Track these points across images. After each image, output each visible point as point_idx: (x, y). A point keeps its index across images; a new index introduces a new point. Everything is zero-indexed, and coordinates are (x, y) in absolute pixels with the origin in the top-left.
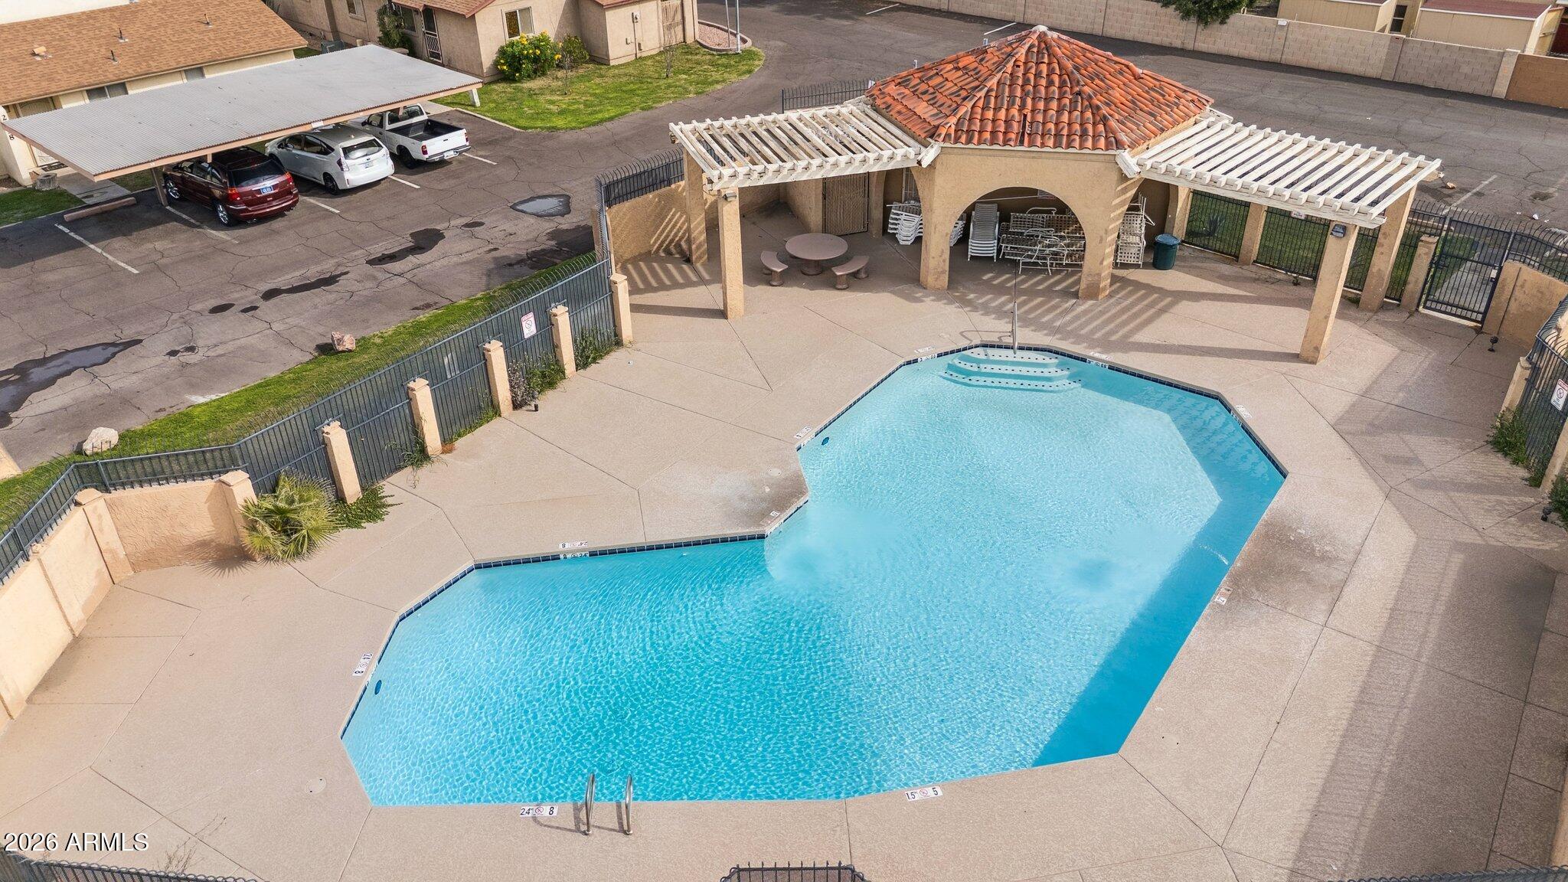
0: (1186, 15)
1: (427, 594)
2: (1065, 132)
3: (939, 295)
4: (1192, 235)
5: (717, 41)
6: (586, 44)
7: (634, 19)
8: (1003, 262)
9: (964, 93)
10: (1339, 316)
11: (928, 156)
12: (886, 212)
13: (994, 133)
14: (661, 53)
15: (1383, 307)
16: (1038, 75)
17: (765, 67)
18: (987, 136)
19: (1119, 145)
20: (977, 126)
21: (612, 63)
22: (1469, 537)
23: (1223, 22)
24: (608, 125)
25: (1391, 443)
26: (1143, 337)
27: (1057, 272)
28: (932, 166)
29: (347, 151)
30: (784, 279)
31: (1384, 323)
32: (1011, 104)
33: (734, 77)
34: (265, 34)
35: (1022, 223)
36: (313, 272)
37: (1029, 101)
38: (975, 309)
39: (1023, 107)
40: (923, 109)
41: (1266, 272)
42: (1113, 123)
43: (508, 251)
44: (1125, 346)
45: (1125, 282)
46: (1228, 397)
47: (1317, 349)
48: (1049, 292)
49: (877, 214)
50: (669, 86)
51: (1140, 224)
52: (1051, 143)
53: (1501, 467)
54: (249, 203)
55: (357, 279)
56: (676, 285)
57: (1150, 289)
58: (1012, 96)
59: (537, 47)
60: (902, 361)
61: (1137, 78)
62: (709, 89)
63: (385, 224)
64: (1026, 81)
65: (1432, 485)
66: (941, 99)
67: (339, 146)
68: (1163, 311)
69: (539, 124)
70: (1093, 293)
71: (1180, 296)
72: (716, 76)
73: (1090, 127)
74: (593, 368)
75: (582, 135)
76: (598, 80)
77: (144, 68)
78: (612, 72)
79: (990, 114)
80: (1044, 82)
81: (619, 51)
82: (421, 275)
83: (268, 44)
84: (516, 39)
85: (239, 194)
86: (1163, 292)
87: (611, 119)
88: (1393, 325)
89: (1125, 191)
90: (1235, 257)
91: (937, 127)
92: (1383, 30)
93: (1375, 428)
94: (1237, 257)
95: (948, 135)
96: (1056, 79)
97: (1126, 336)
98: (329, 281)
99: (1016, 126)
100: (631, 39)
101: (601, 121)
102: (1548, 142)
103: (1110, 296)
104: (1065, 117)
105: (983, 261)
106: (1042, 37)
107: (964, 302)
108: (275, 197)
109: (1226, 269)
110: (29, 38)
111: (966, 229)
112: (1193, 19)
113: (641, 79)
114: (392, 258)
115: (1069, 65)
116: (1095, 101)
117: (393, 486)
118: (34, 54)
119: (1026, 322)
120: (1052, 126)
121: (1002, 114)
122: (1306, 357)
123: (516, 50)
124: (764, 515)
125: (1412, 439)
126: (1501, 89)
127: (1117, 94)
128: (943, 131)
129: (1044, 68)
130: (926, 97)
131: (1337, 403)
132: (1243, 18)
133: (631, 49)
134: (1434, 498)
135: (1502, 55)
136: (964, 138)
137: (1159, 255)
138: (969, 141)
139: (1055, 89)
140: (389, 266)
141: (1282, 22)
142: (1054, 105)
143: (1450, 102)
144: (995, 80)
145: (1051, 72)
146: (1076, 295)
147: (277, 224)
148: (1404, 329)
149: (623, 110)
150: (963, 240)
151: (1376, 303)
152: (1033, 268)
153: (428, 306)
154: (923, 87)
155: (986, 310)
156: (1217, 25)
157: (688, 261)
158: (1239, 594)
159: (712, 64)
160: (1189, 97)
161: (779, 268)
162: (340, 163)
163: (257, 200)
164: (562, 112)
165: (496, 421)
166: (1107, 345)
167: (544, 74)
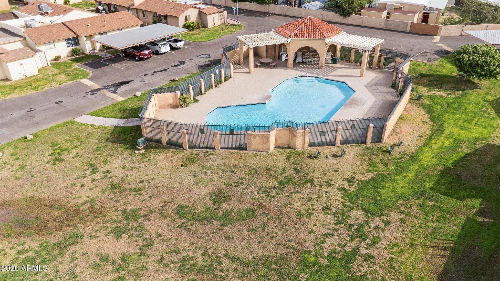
0: (341, 15)
1: (211, 111)
2: (315, 35)
3: (291, 69)
4: (341, 58)
5: (232, 22)
6: (202, 23)
7: (213, 17)
8: (304, 63)
9: (295, 29)
10: (366, 70)
11: (289, 40)
12: (279, 54)
13: (301, 36)
14: (219, 25)
15: (376, 69)
16: (309, 25)
17: (245, 28)
18: (300, 36)
19: (325, 38)
20: (298, 35)
21: (209, 28)
22: (385, 99)
23: (349, 17)
24: (213, 40)
25: (375, 88)
26: (331, 74)
27: (315, 65)
28: (290, 43)
29: (161, 45)
30: (260, 67)
31: (376, 71)
32: (304, 31)
33: (238, 30)
34: (134, 21)
35: (307, 55)
36: (161, 69)
37: (308, 30)
38: (299, 71)
39: (307, 31)
40: (287, 32)
41: (355, 64)
42: (324, 34)
43: (201, 64)
44: (327, 76)
45: (327, 66)
46: (346, 82)
47: (363, 74)
48: (313, 68)
49: (277, 55)
50: (223, 32)
51: (330, 55)
52: (312, 37)
53: (392, 90)
54: (144, 56)
55: (170, 69)
56: (238, 69)
57: (332, 67)
58: (304, 29)
59: (193, 24)
60: (286, 79)
61: (328, 26)
62: (233, 33)
63: (172, 60)
64: (307, 26)
65: (380, 93)
66: (290, 30)
67: (160, 44)
68: (335, 70)
69: (197, 40)
70: (321, 67)
71: (338, 68)
72: (234, 30)
73: (320, 34)
74: (227, 81)
75: (208, 42)
76: (206, 31)
77: (111, 29)
78: (209, 30)
79: (300, 32)
80: (310, 26)
81: (210, 25)
82: (184, 68)
83: (135, 23)
84: (187, 22)
85: (142, 54)
86: (335, 67)
87: (213, 39)
88: (378, 71)
89: (327, 47)
90: (349, 62)
91: (290, 35)
92: (384, 18)
93: (372, 86)
94: (349, 61)
95: (293, 36)
96: (313, 26)
97: (328, 74)
98: (166, 70)
99: (305, 35)
100: (213, 22)
101: (211, 40)
102: (416, 40)
103: (325, 68)
104: (315, 33)
105: (300, 63)
106: (310, 18)
107: (296, 70)
108: (149, 54)
109: (347, 63)
110: (85, 22)
111: (296, 57)
112: (342, 16)
113: (216, 31)
114: (176, 66)
115: (315, 23)
116: (320, 30)
117: (198, 98)
118: (88, 25)
119: (309, 73)
120: (312, 34)
121: (303, 32)
122: (361, 76)
123: (188, 25)
124: (265, 100)
125: (378, 87)
126: (408, 30)
127: (324, 28)
128: (292, 36)
129: (310, 24)
130: (288, 30)
131: (366, 82)
132: (353, 16)
133: (213, 24)
134: (380, 94)
135: (408, 23)
136: (296, 37)
137: (334, 61)
138: (297, 37)
139: (313, 28)
140: (177, 67)
141: (362, 16)
142: (313, 30)
143: (397, 33)
144: (301, 26)
145: (312, 25)
146: (318, 68)
147: (148, 60)
148: (379, 72)
149: (215, 37)
150: (295, 60)
151: (375, 67)
152: (310, 64)
153: (189, 74)
154: (287, 28)
155: (301, 71)
156: (348, 17)
157: (239, 65)
158: (346, 106)
159: (232, 27)
160: (339, 29)
161: (259, 64)
162: (160, 48)
163: (145, 55)
164: (201, 38)
165: (212, 89)
166: (324, 75)
167: (193, 30)
